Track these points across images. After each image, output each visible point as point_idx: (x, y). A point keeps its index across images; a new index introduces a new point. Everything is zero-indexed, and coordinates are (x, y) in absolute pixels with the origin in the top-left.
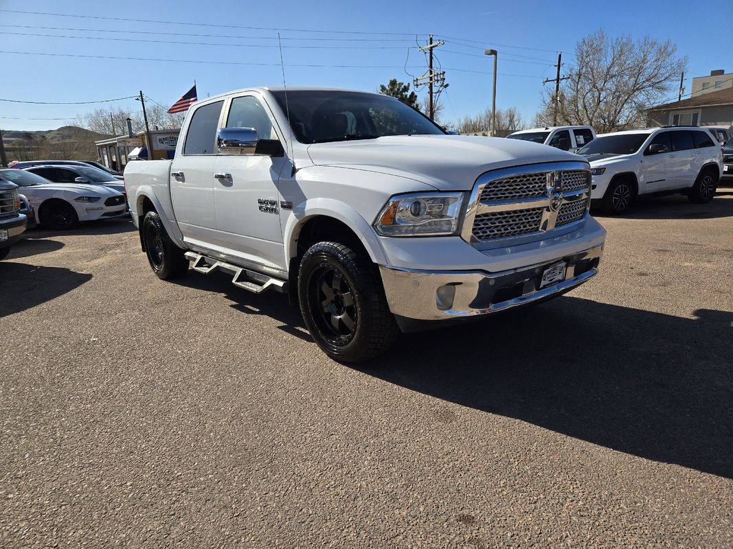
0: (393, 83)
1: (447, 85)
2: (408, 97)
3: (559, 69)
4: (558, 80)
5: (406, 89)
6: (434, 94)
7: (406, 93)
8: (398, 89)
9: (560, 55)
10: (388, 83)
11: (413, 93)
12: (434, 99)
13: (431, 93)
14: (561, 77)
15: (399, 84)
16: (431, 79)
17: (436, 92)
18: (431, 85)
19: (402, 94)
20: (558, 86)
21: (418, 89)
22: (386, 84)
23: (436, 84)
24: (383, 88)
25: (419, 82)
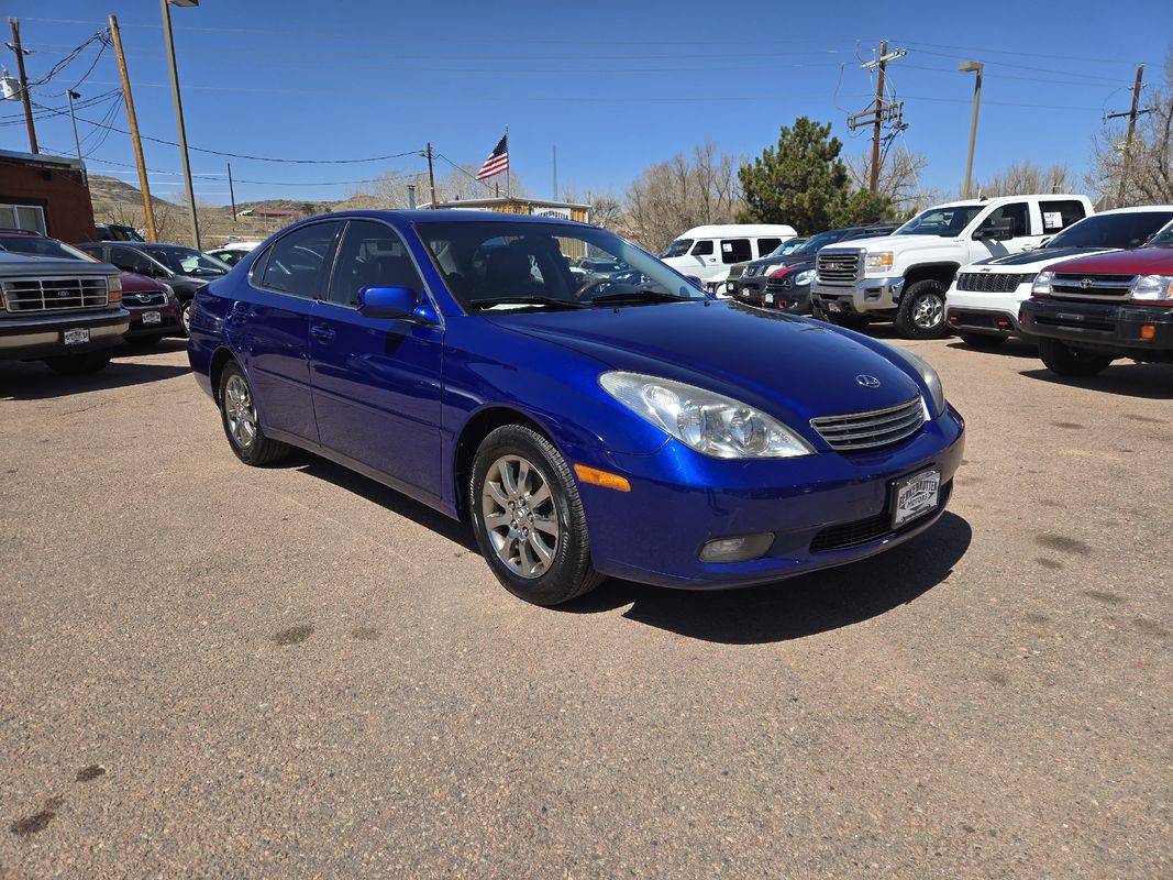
0: (802, 123)
1: (906, 126)
2: (827, 145)
3: (1137, 93)
4: (1133, 115)
5: (824, 133)
6: (881, 143)
7: (824, 140)
8: (810, 134)
9: (1140, 73)
10: (794, 123)
11: (835, 141)
12: (880, 149)
13: (877, 139)
14: (1140, 109)
15: (813, 125)
16: (878, 114)
17: (886, 139)
18: (878, 124)
19: (816, 142)
20: (1133, 125)
21: (852, 133)
22: (791, 124)
23: (886, 123)
24: (785, 133)
25: (859, 121)
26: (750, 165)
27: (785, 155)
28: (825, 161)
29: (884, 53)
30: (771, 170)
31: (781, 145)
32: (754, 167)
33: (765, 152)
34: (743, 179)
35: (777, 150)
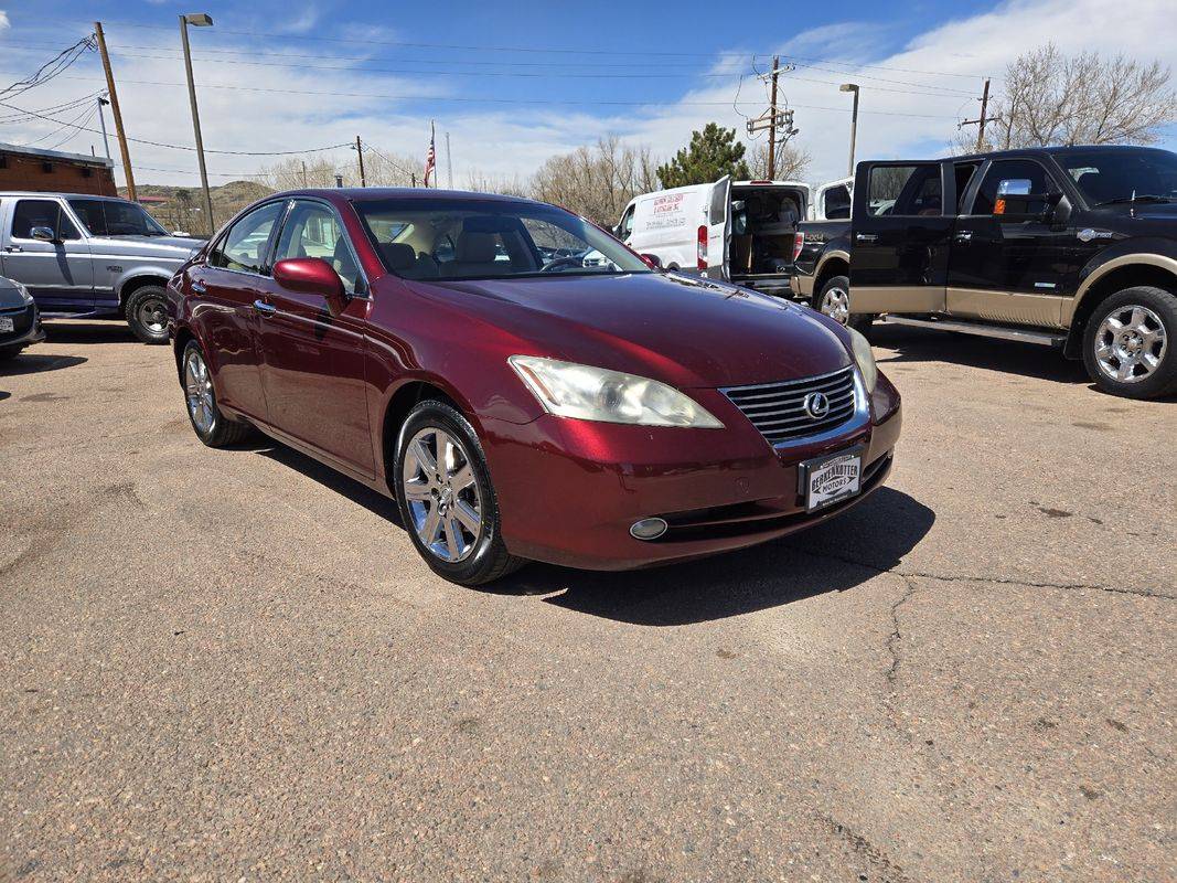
0: (711, 129)
1: (797, 131)
2: (732, 148)
3: (985, 104)
4: (982, 122)
5: (730, 138)
6: (776, 145)
7: (729, 143)
8: (718, 138)
9: (987, 84)
10: (704, 129)
11: (739, 144)
12: (775, 150)
13: (772, 142)
14: (987, 117)
15: (720, 130)
16: (773, 121)
17: (780, 141)
18: (773, 130)
19: (723, 145)
20: (982, 131)
21: (751, 136)
22: (701, 130)
23: (780, 129)
24: (696, 136)
25: (756, 125)
26: (667, 165)
27: (699, 157)
28: (732, 161)
29: (776, 68)
30: (685, 168)
31: (692, 146)
32: (670, 166)
33: (679, 153)
34: (661, 177)
35: (689, 152)
